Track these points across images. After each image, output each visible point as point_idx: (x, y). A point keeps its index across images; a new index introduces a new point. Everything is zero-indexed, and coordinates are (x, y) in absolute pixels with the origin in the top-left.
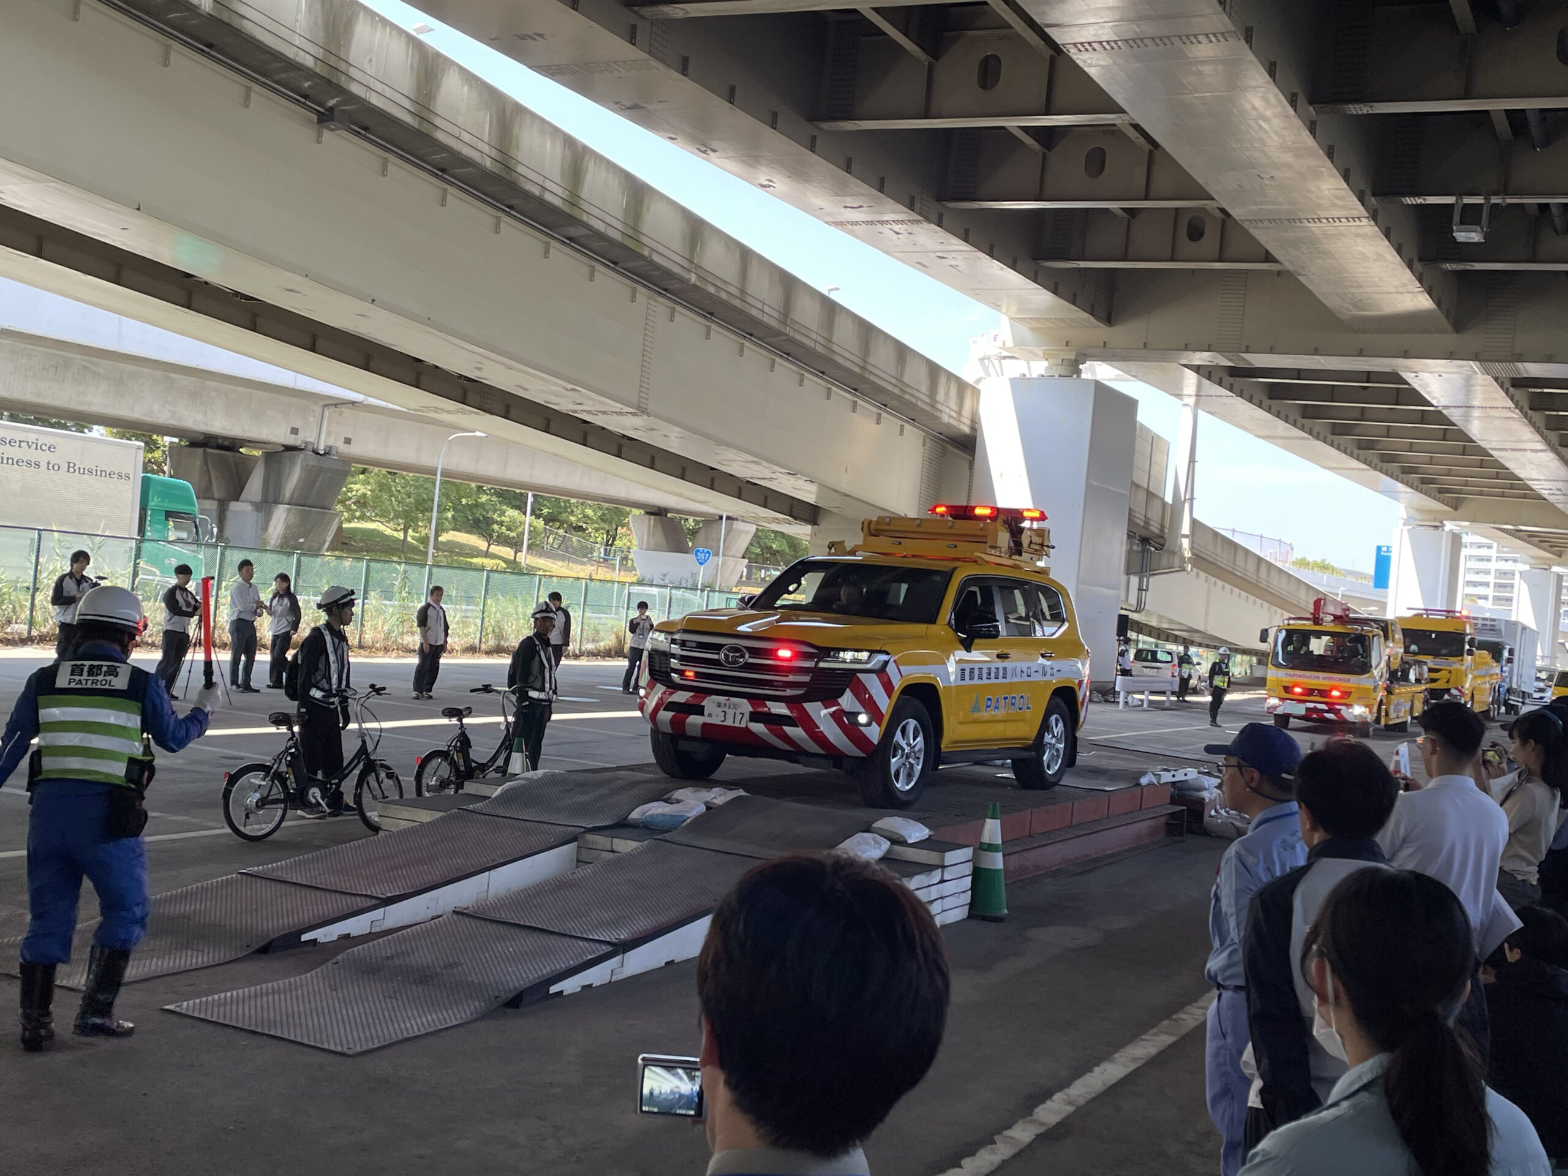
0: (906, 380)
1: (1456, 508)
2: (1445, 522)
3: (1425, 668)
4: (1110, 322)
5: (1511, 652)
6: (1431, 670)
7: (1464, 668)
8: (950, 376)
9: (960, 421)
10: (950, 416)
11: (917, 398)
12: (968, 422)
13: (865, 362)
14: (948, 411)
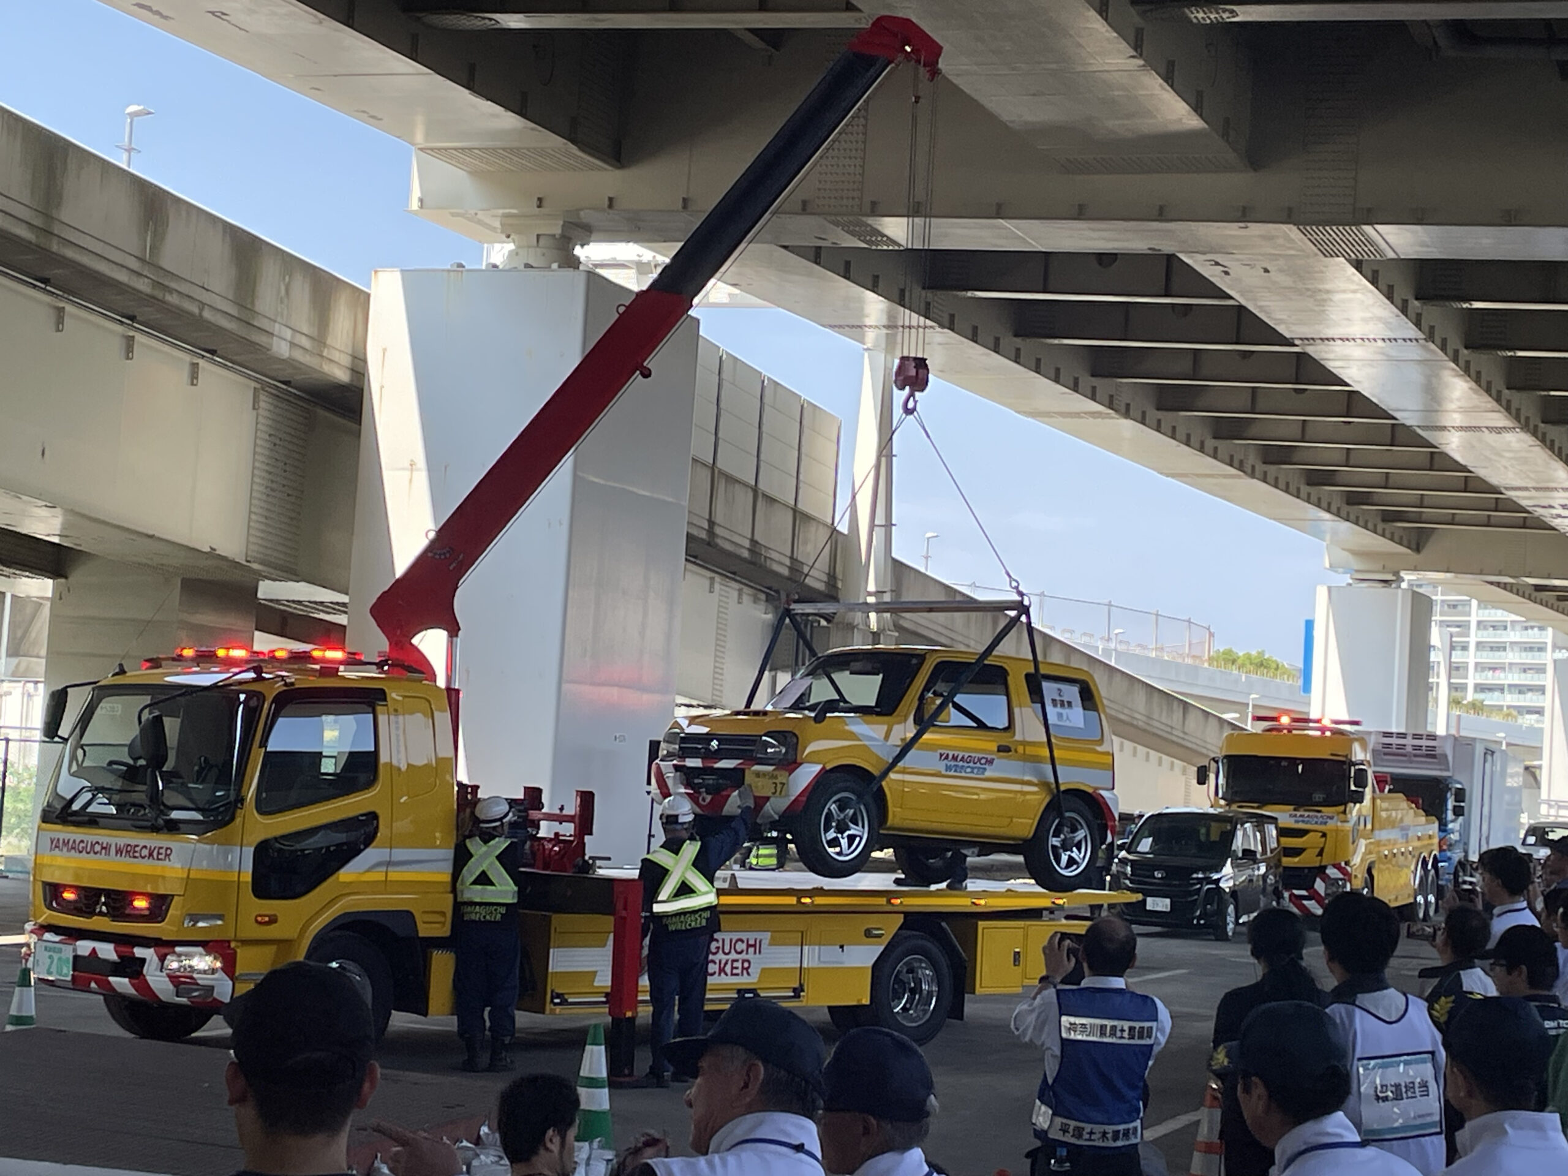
0: (166, 263)
1: (1418, 550)
2: (1403, 574)
3: (1272, 831)
4: (619, 161)
5: (1460, 795)
6: (1283, 832)
7: (1349, 826)
8: (290, 263)
9: (322, 356)
10: (293, 345)
11: (202, 305)
12: (346, 360)
13: (48, 217)
14: (288, 334)
